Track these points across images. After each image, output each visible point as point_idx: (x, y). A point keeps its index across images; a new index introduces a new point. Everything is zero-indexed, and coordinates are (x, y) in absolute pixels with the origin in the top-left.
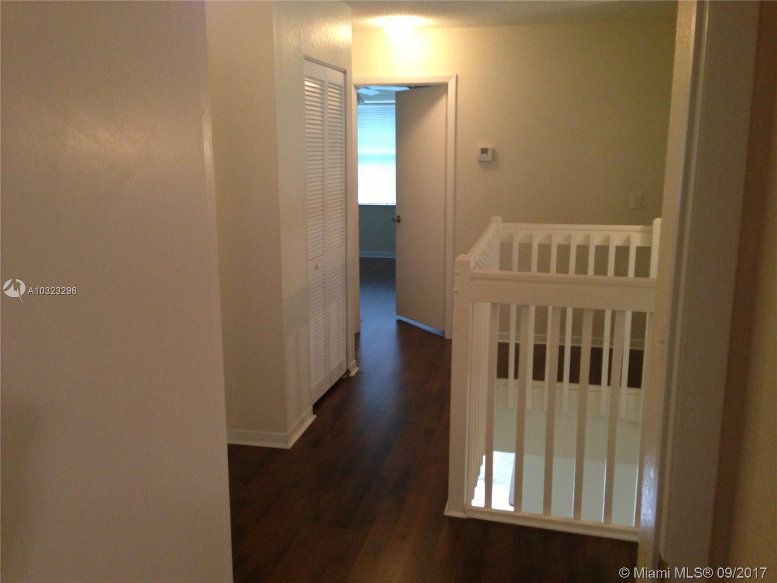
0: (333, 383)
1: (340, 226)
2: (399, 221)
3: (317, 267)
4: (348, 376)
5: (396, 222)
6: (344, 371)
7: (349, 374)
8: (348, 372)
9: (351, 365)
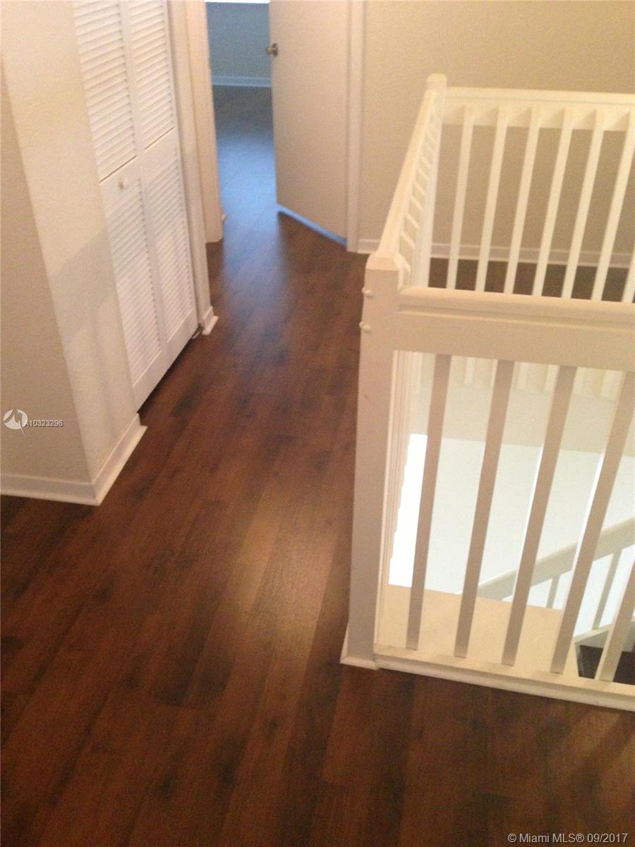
0: (174, 359)
1: (165, 94)
2: (275, 53)
3: (121, 186)
4: (201, 334)
5: (272, 55)
6: (193, 329)
7: (202, 331)
8: (200, 328)
9: (205, 317)
